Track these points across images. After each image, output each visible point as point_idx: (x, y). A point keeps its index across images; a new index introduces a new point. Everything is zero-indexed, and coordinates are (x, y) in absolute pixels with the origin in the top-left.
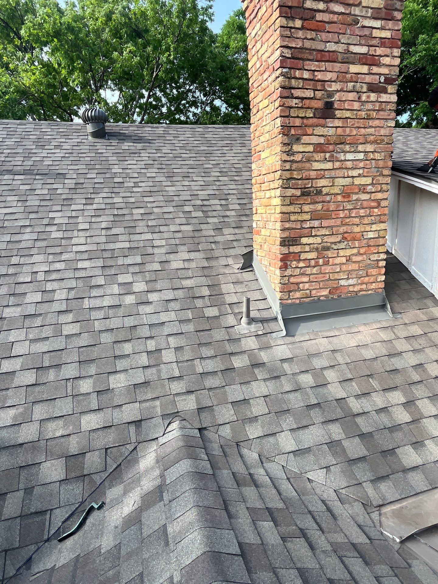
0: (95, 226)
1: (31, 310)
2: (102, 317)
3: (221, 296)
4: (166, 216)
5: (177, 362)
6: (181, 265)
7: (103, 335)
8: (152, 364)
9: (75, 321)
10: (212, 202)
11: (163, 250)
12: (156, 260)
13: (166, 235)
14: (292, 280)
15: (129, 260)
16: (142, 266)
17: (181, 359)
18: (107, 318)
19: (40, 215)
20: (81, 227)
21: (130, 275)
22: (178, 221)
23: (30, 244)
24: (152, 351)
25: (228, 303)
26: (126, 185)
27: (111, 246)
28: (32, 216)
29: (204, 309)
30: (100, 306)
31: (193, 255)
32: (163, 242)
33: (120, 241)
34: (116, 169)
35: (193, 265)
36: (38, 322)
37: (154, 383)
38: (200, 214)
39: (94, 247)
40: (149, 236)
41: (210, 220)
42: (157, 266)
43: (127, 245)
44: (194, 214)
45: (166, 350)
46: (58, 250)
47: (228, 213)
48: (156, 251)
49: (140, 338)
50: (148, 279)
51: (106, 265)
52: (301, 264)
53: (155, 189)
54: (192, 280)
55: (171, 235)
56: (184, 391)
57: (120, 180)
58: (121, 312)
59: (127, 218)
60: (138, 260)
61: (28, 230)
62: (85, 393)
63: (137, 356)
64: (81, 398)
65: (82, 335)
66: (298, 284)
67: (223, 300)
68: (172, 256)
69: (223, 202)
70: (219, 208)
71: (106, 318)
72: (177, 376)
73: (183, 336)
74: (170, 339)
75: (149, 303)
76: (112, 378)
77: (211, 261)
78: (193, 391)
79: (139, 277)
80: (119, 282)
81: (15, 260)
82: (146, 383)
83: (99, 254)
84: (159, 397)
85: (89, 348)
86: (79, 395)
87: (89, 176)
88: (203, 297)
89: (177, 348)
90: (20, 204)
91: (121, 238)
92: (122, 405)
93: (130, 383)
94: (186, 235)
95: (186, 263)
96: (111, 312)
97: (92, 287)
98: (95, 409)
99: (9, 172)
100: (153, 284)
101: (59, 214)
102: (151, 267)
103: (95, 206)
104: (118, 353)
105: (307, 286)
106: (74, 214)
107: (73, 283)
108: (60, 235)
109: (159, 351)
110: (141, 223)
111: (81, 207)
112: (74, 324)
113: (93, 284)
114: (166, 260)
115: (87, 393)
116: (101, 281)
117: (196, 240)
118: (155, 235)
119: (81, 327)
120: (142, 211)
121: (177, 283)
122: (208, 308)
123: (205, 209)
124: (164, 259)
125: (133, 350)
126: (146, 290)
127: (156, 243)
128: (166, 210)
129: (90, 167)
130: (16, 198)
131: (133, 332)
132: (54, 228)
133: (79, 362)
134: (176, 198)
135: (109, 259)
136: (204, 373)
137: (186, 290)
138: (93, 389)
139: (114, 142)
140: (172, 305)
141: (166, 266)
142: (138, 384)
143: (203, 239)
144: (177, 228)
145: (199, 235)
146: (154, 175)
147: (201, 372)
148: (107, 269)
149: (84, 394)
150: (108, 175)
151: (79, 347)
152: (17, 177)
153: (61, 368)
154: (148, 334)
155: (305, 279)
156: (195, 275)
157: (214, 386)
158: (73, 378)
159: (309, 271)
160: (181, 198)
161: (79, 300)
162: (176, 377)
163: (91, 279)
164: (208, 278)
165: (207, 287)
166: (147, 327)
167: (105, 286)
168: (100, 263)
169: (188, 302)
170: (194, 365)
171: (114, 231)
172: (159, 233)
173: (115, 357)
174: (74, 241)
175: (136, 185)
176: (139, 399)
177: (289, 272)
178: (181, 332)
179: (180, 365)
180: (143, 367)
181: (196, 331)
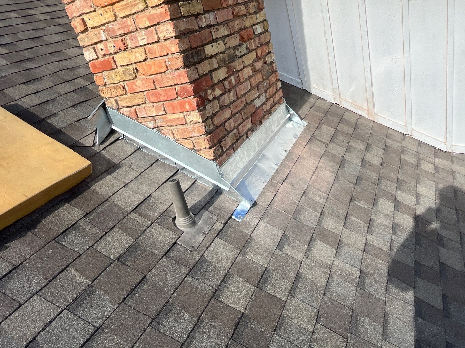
122: (104, 241)
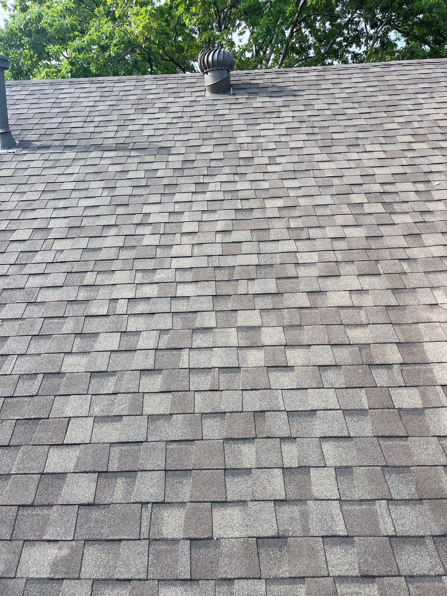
0: (206, 227)
1: (101, 363)
2: (208, 387)
3: (424, 367)
4: (319, 211)
5: (339, 500)
6: (344, 299)
7: (208, 423)
8: (291, 496)
9: (165, 390)
10: (400, 187)
11: (314, 271)
12: (302, 287)
13: (318, 245)
15: (256, 287)
16: (277, 298)
17: (348, 495)
18: (216, 390)
19: (130, 210)
20: (186, 228)
21: (257, 312)
22: (340, 220)
23: (111, 254)
24: (291, 468)
25: (440, 382)
26: (256, 161)
27: (229, 261)
28: (120, 210)
29: (392, 391)
30: (207, 366)
31: (367, 282)
32: (314, 257)
33: (243, 252)
34: (243, 138)
35: (368, 300)
36: (110, 385)
37: (296, 541)
38: (379, 208)
39: (203, 262)
40: (290, 246)
41: (397, 219)
42: (302, 300)
43: (254, 260)
44: (367, 209)
45: (319, 469)
46: (150, 264)
47: (431, 206)
48: (302, 272)
49: (270, 438)
50: (286, 322)
51: (219, 292)
53: (303, 167)
54: (367, 330)
55: (328, 244)
56: (356, 573)
57: (248, 154)
58: (240, 380)
59: (257, 214)
60: (271, 286)
61: (113, 231)
62: (170, 537)
63: (263, 475)
64: (163, 547)
65: (174, 417)
67: (429, 375)
68: (329, 283)
69: (421, 187)
70: (413, 196)
71: (214, 390)
72: (341, 534)
73: (351, 443)
74: (327, 446)
75: (287, 368)
76: (218, 514)
77: (402, 295)
78: (374, 577)
79: (272, 318)
80: (239, 324)
81: (89, 279)
82: (279, 537)
83: (209, 273)
84: (303, 578)
85: (183, 446)
86: (159, 540)
87: (203, 149)
88: (388, 366)
89: (339, 468)
90: (105, 193)
91: (245, 248)
92: (234, 579)
93: (251, 533)
94: (354, 245)
95: (355, 297)
96: (224, 379)
97: (195, 330)
98: (185, 577)
99: (98, 147)
100: (295, 332)
101: (157, 208)
102: (292, 301)
103: (208, 196)
104: (230, 463)
106: (178, 208)
107: (166, 322)
108: (155, 240)
109: (305, 469)
110: (277, 224)
111: (188, 197)
112: (164, 396)
113: (197, 325)
114: (318, 290)
115: (173, 540)
116: (210, 320)
117: (373, 255)
118: (299, 243)
119: (173, 403)
120: (280, 203)
121: (338, 334)
123: (387, 198)
124: (315, 288)
125: (257, 460)
126: (284, 342)
127: (303, 258)
128: (319, 200)
129: (205, 136)
130: (102, 184)
131: (258, 423)
132: (148, 230)
133: (166, 470)
134: (336, 181)
135: (223, 283)
136: (396, 536)
137: (356, 349)
138: (185, 531)
139: (242, 98)
140: (330, 376)
141: (319, 300)
142: (264, 538)
143: (386, 254)
144: (338, 232)
145: (379, 245)
146: (300, 144)
147: (390, 533)
148: (220, 299)
149: (167, 540)
150: (230, 148)
151: (167, 442)
152: (106, 154)
153: (135, 478)
154: (284, 432)
156: (373, 320)
157: (417, 571)
158: (153, 503)
160: (346, 181)
161: (175, 352)
162: (339, 536)
163: (194, 315)
164: (396, 328)
165: (395, 347)
166: (284, 416)
167: (216, 330)
168: (210, 289)
169: (358, 373)
170: (374, 514)
171: (235, 236)
172: (307, 241)
173: (225, 469)
174: (175, 251)
175: (272, 161)
176: (265, 573)
178: (345, 434)
179: (345, 507)
180: (275, 501)
181: (378, 437)
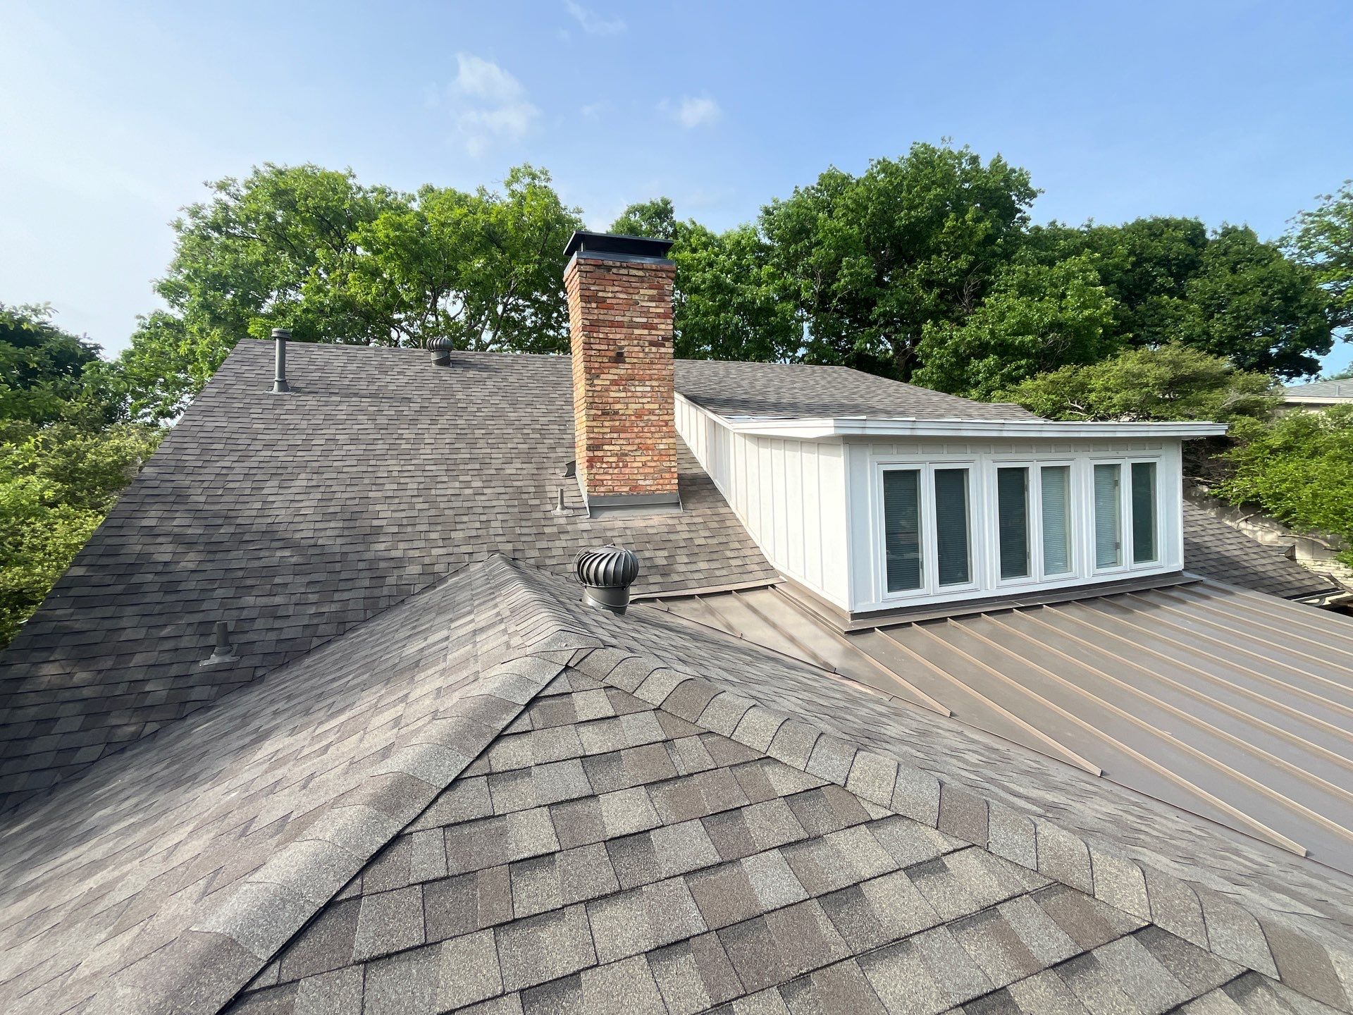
0: (439, 441)
4: (505, 436)
5: (502, 527)
12: (493, 467)
13: (503, 451)
14: (597, 477)
19: (389, 432)
20: (427, 441)
22: (516, 440)
26: (469, 409)
27: (454, 456)
28: (382, 432)
31: (525, 466)
32: (501, 456)
33: (462, 453)
38: (538, 436)
39: (440, 457)
40: (489, 451)
43: (468, 456)
46: (408, 457)
52: (604, 466)
53: (498, 414)
55: (508, 451)
56: (505, 541)
57: (464, 405)
59: (469, 436)
60: (477, 466)
61: (381, 442)
63: (472, 523)
66: (602, 480)
69: (562, 427)
70: (557, 432)
77: (541, 470)
78: (511, 542)
83: (444, 461)
87: (433, 401)
89: (503, 520)
90: (370, 422)
91: (462, 451)
94: (521, 451)
101: (407, 431)
103: (439, 426)
105: (610, 483)
106: (420, 431)
108: (409, 446)
110: (481, 441)
111: (427, 426)
117: (530, 455)
118: (493, 450)
120: (483, 431)
127: (494, 455)
128: (505, 431)
129: (434, 393)
130: (366, 417)
132: (404, 441)
143: (537, 455)
144: (515, 446)
145: (534, 452)
150: (452, 401)
155: (609, 477)
159: (611, 471)
166: (482, 508)
171: (457, 446)
172: (497, 449)
174: (421, 452)
177: (594, 471)
